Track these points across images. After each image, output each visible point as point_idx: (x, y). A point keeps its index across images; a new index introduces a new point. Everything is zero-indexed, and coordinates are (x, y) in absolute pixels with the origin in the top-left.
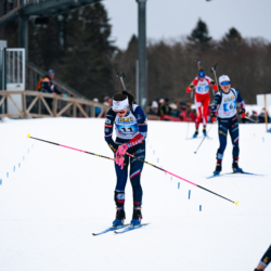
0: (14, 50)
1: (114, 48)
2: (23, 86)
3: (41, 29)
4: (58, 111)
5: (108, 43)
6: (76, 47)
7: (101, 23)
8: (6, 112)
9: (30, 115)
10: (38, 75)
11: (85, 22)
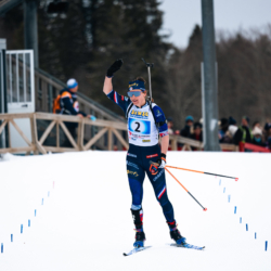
0: (18, 52)
1: (168, 47)
2: (32, 105)
3: (58, 20)
4: (86, 142)
5: (158, 38)
6: (111, 47)
7: (148, 9)
8: (8, 145)
9: (43, 149)
10: (54, 89)
11: (124, 7)
